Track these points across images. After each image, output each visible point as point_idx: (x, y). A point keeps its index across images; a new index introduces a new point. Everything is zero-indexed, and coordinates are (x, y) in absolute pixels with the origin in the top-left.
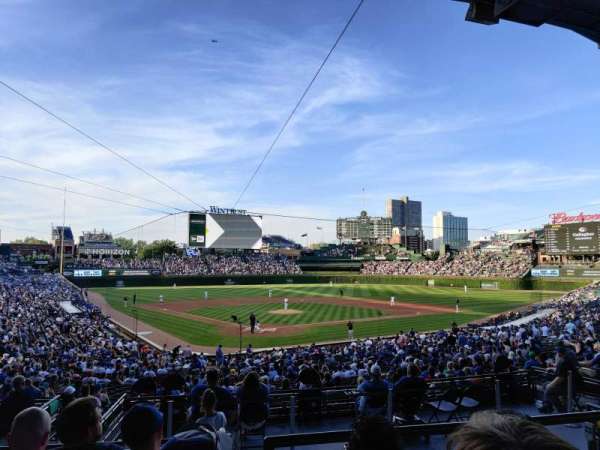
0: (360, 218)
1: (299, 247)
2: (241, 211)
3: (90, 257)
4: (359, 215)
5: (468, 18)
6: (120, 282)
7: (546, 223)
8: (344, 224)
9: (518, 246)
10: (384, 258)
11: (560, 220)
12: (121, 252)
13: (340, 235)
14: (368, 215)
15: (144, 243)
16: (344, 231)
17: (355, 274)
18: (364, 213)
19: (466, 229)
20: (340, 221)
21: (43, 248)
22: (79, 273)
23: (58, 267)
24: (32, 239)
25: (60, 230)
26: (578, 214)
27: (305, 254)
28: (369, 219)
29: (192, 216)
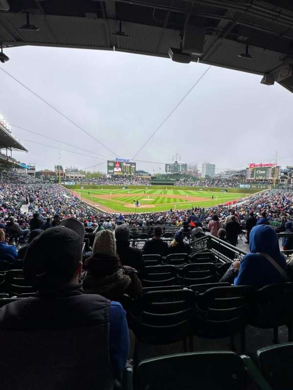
0: (174, 164)
1: (150, 175)
3: (70, 177)
5: (262, 82)
6: (82, 187)
7: (247, 167)
8: (168, 166)
9: (236, 176)
11: (253, 166)
12: (82, 176)
13: (166, 171)
15: (90, 173)
16: (168, 169)
17: (172, 186)
18: (176, 162)
19: (214, 169)
20: (166, 165)
21: (52, 174)
22: (66, 183)
23: (59, 181)
24: (47, 170)
25: (58, 167)
27: (153, 178)
28: (178, 164)
29: (109, 162)
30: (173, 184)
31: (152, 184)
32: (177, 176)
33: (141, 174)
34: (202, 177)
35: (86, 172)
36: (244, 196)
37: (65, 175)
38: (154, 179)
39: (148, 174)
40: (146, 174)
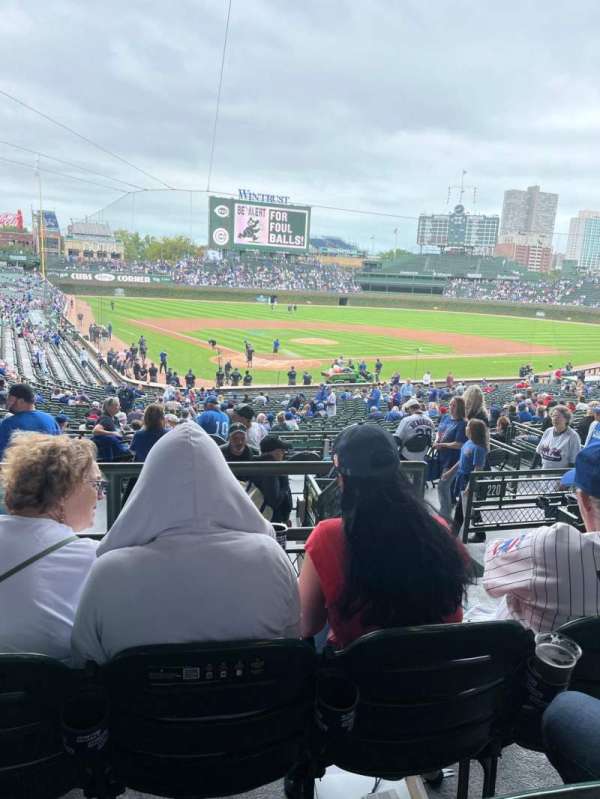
0: (452, 216)
1: (363, 255)
2: (281, 198)
3: (80, 255)
4: (453, 211)
6: (120, 290)
8: (429, 224)
10: (479, 276)
13: (421, 240)
14: (465, 212)
16: (428, 236)
17: (436, 298)
18: (460, 209)
20: (423, 219)
21: (21, 240)
23: (39, 265)
25: (42, 215)
27: (369, 265)
28: (465, 217)
30: (438, 291)
31: (365, 287)
32: (459, 260)
33: (330, 250)
37: (63, 246)
38: (374, 271)
39: (354, 252)
40: (348, 251)
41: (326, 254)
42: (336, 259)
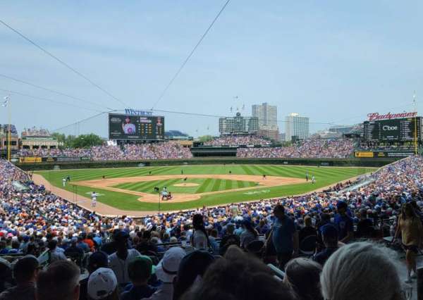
0: (235, 118)
1: (191, 139)
3: (31, 148)
4: (235, 116)
6: (57, 167)
7: (366, 120)
8: (224, 121)
9: (347, 136)
10: (253, 147)
11: (375, 118)
12: (56, 143)
13: (221, 129)
14: (241, 115)
15: (74, 137)
16: (224, 127)
18: (238, 114)
19: (308, 125)
20: (221, 120)
23: (6, 155)
26: (387, 114)
27: (196, 144)
28: (242, 118)
29: (111, 116)
30: (234, 154)
31: (196, 155)
33: (174, 137)
34: (287, 140)
35: (67, 136)
36: (364, 172)
37: (20, 144)
38: (200, 146)
39: (187, 138)
40: (183, 137)
41: (172, 140)
42: (178, 142)
